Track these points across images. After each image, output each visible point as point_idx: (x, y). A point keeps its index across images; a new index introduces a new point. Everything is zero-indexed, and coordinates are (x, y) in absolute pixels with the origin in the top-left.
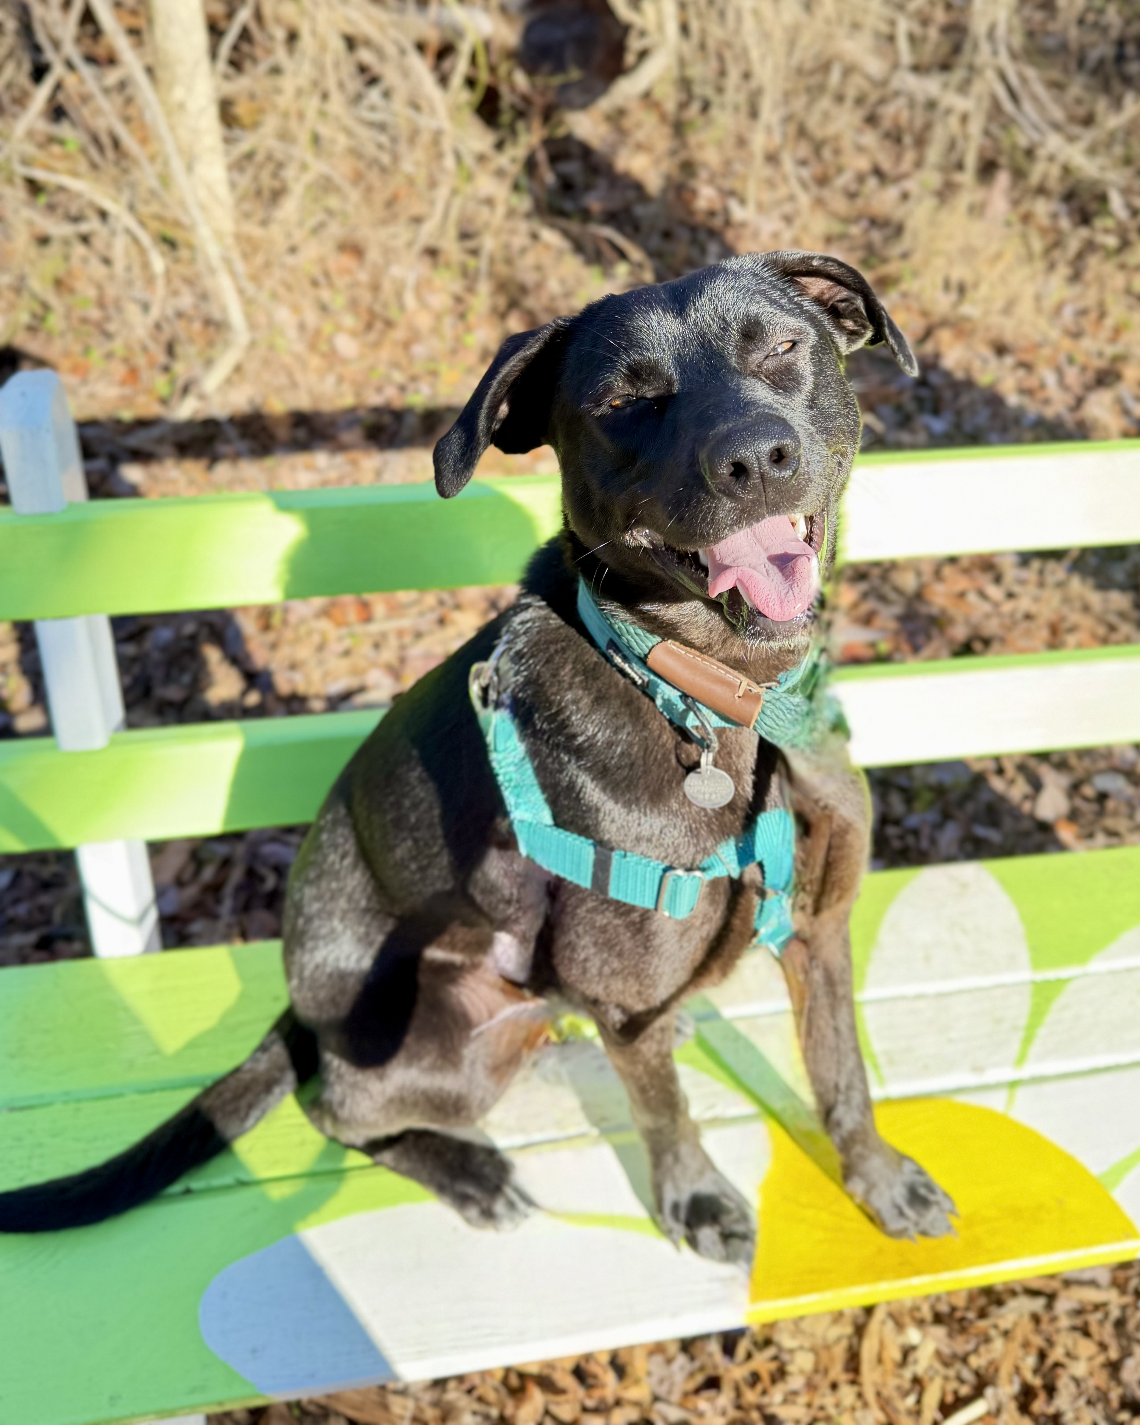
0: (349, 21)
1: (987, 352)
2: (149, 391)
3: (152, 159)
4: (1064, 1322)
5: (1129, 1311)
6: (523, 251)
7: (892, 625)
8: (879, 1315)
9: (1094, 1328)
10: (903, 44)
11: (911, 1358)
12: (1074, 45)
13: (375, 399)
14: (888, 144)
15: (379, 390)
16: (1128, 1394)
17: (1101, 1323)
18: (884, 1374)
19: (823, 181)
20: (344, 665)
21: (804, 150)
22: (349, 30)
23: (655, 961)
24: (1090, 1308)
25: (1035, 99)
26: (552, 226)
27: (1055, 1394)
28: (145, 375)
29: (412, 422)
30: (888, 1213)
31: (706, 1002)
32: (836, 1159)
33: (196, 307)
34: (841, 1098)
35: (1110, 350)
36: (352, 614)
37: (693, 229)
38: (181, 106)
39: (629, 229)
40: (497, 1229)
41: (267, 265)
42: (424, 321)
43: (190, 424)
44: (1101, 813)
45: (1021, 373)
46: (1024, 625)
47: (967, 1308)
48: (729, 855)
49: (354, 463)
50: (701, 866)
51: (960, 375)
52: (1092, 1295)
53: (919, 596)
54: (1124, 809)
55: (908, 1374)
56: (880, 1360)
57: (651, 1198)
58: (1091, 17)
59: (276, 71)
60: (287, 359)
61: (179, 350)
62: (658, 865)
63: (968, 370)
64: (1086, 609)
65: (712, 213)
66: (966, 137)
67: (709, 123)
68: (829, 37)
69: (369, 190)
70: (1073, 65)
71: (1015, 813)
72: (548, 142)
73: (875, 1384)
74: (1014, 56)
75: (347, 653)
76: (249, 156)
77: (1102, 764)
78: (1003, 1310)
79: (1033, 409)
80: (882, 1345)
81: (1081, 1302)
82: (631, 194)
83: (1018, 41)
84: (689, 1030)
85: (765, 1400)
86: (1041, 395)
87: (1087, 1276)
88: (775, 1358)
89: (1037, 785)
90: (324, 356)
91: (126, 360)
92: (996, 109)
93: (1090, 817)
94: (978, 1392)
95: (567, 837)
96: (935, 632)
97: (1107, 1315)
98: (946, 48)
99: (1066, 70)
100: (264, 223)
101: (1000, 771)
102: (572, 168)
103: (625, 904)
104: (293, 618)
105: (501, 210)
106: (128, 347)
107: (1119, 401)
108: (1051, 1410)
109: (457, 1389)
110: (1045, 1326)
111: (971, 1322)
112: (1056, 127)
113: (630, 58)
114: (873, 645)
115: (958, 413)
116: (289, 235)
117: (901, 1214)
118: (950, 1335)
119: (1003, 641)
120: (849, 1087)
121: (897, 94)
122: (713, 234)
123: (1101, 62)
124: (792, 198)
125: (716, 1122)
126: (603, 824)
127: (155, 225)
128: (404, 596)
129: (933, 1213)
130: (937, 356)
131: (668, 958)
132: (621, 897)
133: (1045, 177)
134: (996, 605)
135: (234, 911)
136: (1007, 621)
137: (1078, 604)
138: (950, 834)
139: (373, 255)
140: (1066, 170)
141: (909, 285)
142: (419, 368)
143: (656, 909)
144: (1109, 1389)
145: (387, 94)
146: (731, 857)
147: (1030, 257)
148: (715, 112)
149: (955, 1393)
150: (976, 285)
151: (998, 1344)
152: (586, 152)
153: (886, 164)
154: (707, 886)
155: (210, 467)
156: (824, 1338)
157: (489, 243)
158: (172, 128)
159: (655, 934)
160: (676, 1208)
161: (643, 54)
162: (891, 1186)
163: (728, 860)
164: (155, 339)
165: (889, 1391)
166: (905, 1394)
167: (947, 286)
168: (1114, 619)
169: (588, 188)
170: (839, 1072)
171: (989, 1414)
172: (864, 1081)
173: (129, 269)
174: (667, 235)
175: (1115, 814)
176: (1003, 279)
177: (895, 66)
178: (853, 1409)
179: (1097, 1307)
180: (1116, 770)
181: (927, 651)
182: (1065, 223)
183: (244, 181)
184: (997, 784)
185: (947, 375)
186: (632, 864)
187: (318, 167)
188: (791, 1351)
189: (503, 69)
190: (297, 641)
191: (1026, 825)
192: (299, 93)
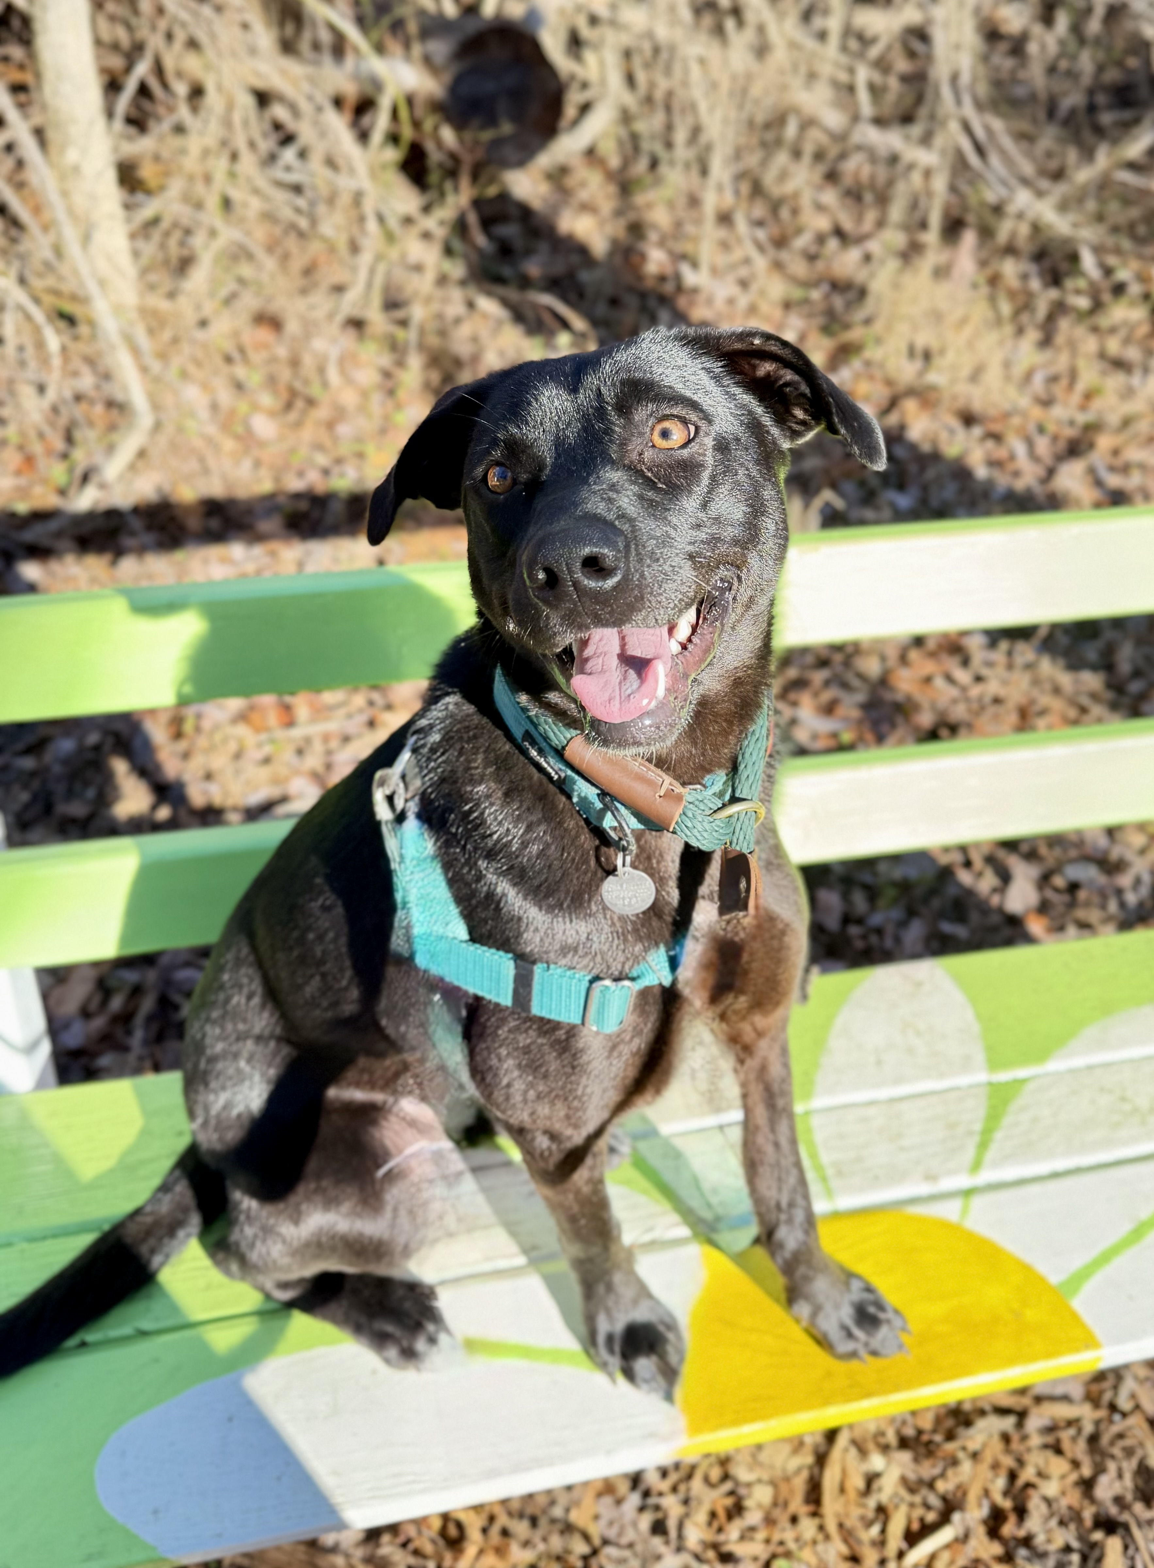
0: (258, 74)
1: (955, 423)
2: (45, 481)
3: (46, 228)
4: (1036, 1440)
5: (1103, 1426)
6: (458, 321)
7: (856, 713)
8: (842, 1440)
9: (1066, 1445)
10: (863, 96)
11: (875, 1486)
12: (1043, 95)
13: (295, 484)
14: (849, 201)
15: (301, 474)
16: (1102, 1512)
17: (1074, 1439)
18: (847, 1504)
19: (780, 242)
20: (264, 773)
21: (759, 210)
22: (260, 84)
23: (584, 1081)
24: (1062, 1424)
25: (1003, 153)
26: (489, 294)
27: (1025, 1516)
28: (42, 463)
29: (337, 509)
30: (835, 1334)
31: (644, 1119)
32: (780, 1281)
33: (98, 387)
34: (783, 1217)
35: (1082, 418)
36: (273, 718)
37: (643, 295)
38: (76, 170)
39: (573, 296)
40: (418, 1369)
41: (175, 340)
42: (349, 398)
43: (91, 516)
44: (1072, 904)
45: (990, 444)
46: (992, 710)
47: (934, 1431)
48: (659, 962)
49: (273, 554)
50: (630, 975)
51: (926, 448)
52: (1063, 1411)
53: (884, 682)
54: (1096, 899)
55: (871, 1503)
56: (842, 1490)
57: (583, 1329)
58: (1063, 64)
59: (180, 129)
60: (198, 443)
61: (78, 435)
62: (584, 976)
63: (934, 442)
64: (1057, 690)
65: (662, 278)
66: (929, 194)
67: (658, 182)
68: (784, 88)
69: (285, 258)
70: (1042, 115)
71: (984, 908)
72: (477, 203)
73: (838, 1515)
74: (979, 106)
75: (267, 761)
76: (155, 222)
77: (1073, 853)
78: (972, 1431)
79: (1003, 481)
80: (844, 1472)
81: (1053, 1419)
82: (575, 259)
83: (983, 90)
84: (625, 1149)
85: (721, 1538)
86: (1011, 467)
87: (1059, 1391)
88: (732, 1493)
89: (1005, 877)
90: (238, 438)
91: (21, 448)
92: (960, 165)
93: (1061, 909)
94: (944, 1519)
95: (484, 951)
96: (899, 720)
97: (1080, 1431)
98: (909, 100)
99: (1035, 121)
100: (172, 295)
101: (968, 864)
102: (510, 231)
103: (549, 1021)
104: (206, 724)
105: (429, 277)
106: (22, 434)
107: (1092, 471)
108: (1022, 1533)
109: (391, 1543)
110: (1015, 1445)
111: (938, 1445)
112: (1025, 182)
113: (570, 111)
114: (835, 735)
115: (925, 488)
116: (198, 307)
117: (850, 1335)
118: (916, 1460)
119: (970, 726)
120: (791, 1205)
121: (859, 148)
122: (664, 300)
123: (1073, 112)
124: (747, 261)
125: (653, 1245)
126: (525, 936)
127: (48, 299)
128: (329, 697)
129: (884, 1331)
130: (902, 427)
131: (597, 1077)
132: (544, 1014)
133: (1013, 235)
134: (964, 689)
135: (146, 1042)
136: (975, 706)
137: (1047, 686)
138: (915, 931)
139: (292, 327)
140: (1036, 228)
141: (872, 353)
142: (345, 449)
143: (583, 1024)
144: (1082, 1509)
145: (303, 154)
146: (662, 964)
147: (998, 321)
148: (664, 169)
149: (922, 1520)
150: (942, 352)
151: (966, 1466)
152: (525, 213)
153: (848, 225)
154: (637, 997)
155: (114, 563)
156: (784, 1470)
157: (418, 313)
158: (65, 194)
159: (582, 1051)
160: (610, 1339)
161: (585, 108)
162: (837, 1307)
163: (658, 967)
164: (52, 424)
165: (852, 1522)
166: (869, 1524)
167: (911, 352)
168: (1085, 701)
169: (528, 252)
170: (780, 1189)
171: (956, 1540)
172: (806, 1197)
173: (21, 349)
174: (614, 302)
175: (1087, 904)
176: (970, 345)
177: (856, 118)
178: (814, 1542)
179: (1070, 1423)
180: (1087, 858)
181: (892, 739)
182: (1035, 284)
183: (149, 249)
184: (965, 877)
185: (913, 447)
186: (556, 976)
187: (228, 234)
188: (749, 1485)
189: (428, 124)
190: (212, 749)
191: (995, 919)
192: (206, 153)
